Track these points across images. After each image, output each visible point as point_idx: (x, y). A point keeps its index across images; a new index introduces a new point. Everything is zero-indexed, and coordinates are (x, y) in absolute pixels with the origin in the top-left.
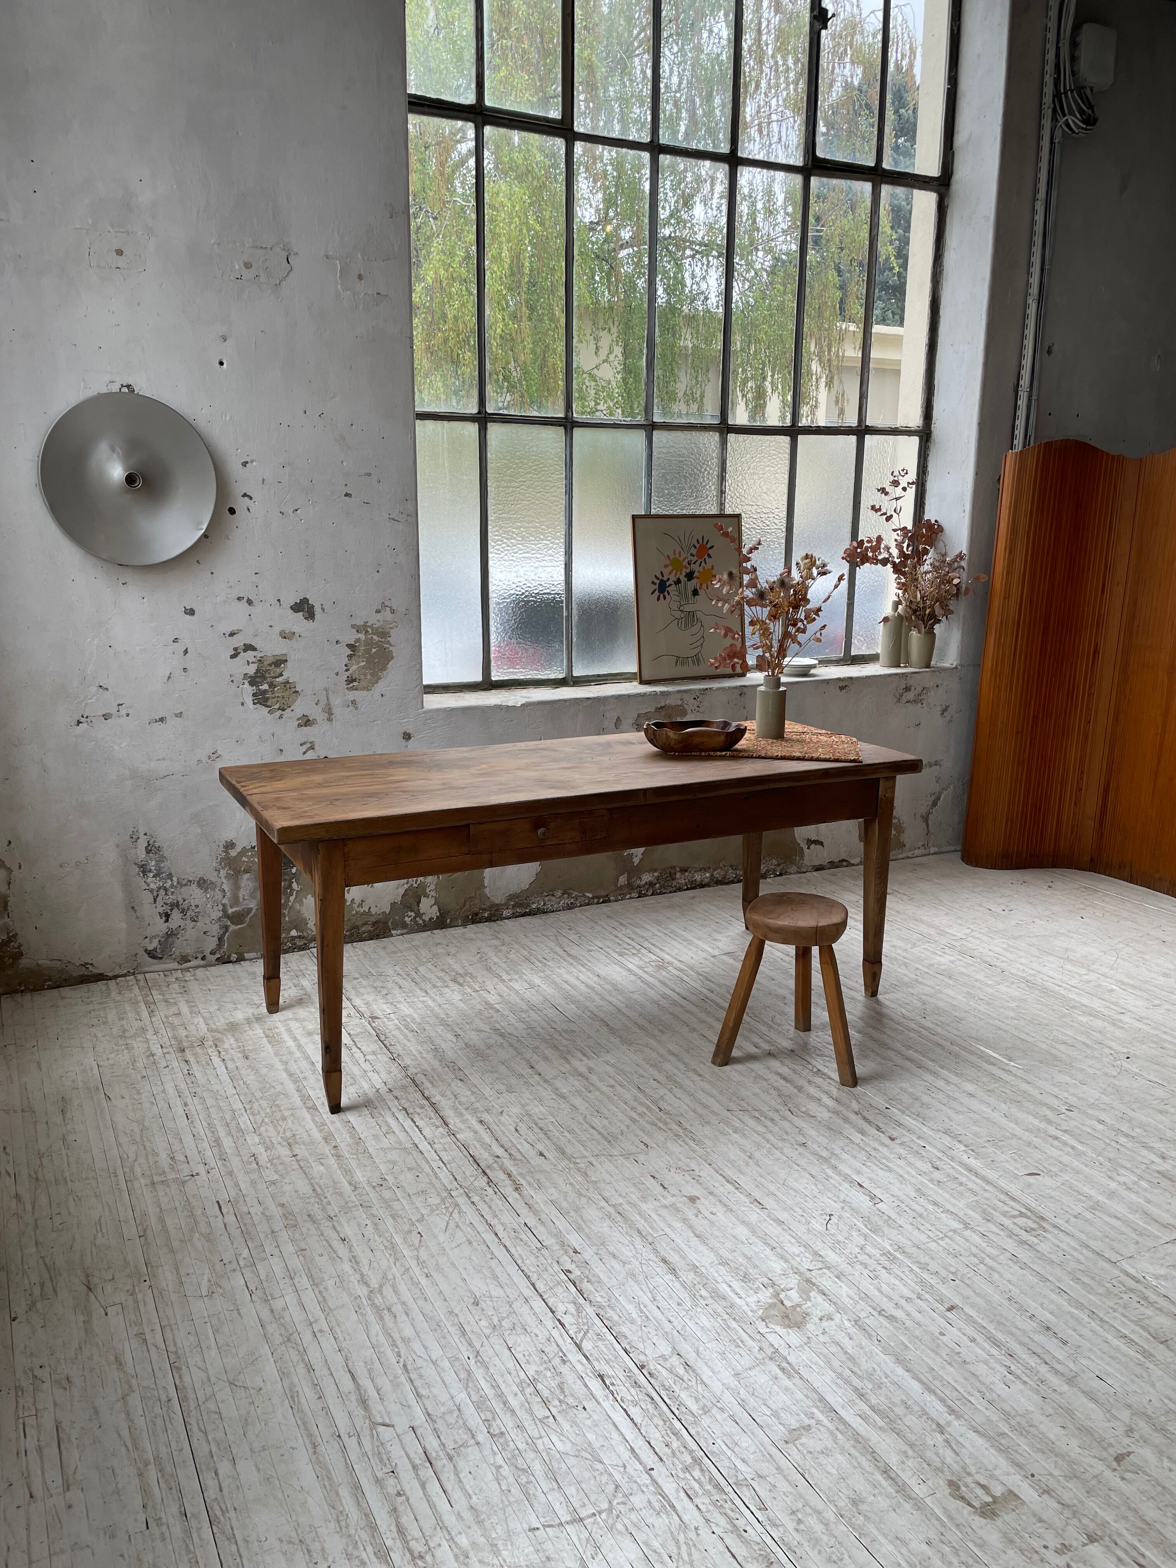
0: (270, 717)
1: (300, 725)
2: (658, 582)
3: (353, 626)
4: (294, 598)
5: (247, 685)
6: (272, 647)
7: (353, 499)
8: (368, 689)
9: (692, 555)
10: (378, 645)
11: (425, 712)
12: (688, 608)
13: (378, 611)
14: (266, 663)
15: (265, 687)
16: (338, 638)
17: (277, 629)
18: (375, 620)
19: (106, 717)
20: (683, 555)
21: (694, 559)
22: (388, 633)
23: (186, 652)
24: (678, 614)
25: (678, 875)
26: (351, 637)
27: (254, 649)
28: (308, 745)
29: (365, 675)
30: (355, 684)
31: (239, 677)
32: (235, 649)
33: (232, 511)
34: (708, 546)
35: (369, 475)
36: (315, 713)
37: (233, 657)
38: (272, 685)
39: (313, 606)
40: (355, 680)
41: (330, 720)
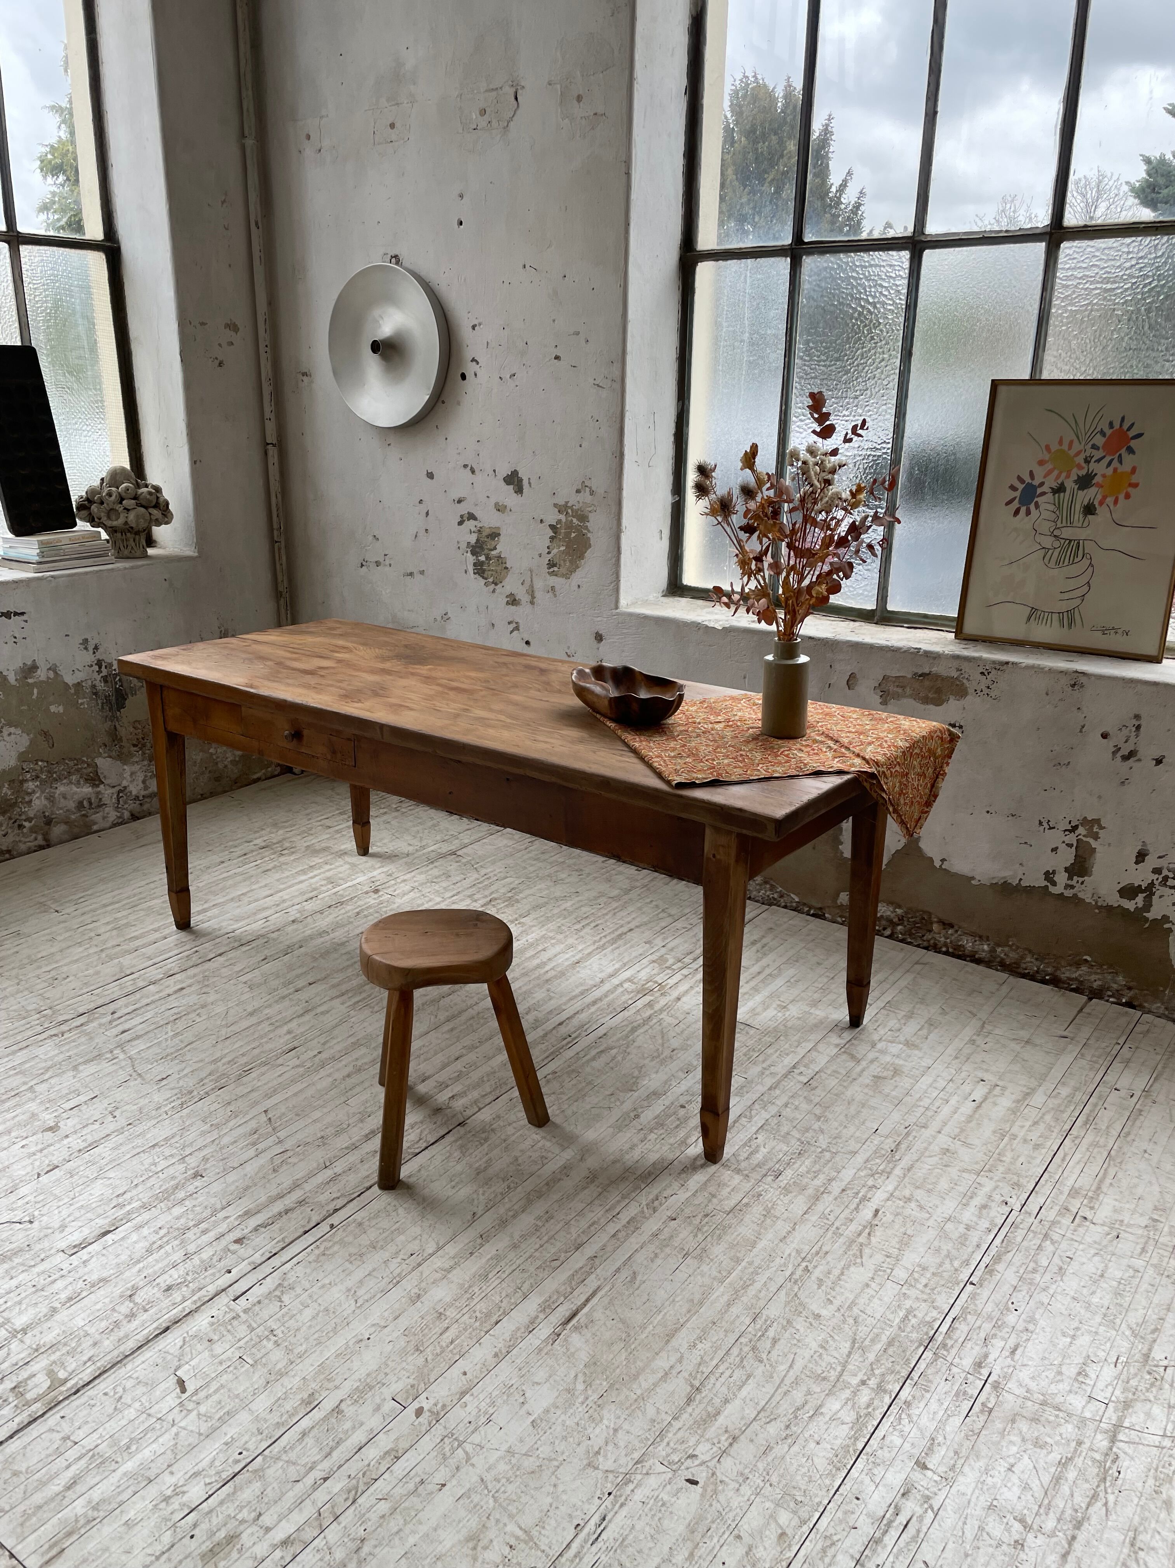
0: (485, 589)
1: (508, 603)
2: (1021, 487)
3: (555, 505)
4: (505, 471)
5: (469, 554)
6: (489, 519)
7: (561, 362)
8: (567, 576)
9: (1094, 447)
10: (578, 529)
11: (618, 614)
12: (1067, 533)
13: (578, 491)
14: (485, 534)
15: (482, 558)
16: (542, 517)
17: (493, 501)
18: (574, 500)
19: (378, 564)
20: (1077, 447)
21: (1098, 454)
22: (587, 517)
23: (427, 514)
24: (1048, 542)
25: (935, 927)
26: (553, 517)
27: (475, 519)
28: (514, 625)
29: (565, 561)
30: (556, 569)
31: (463, 546)
32: (462, 516)
33: (463, 377)
34: (1131, 433)
35: (578, 333)
36: (521, 594)
37: (460, 523)
38: (488, 558)
39: (522, 480)
40: (554, 565)
41: (532, 603)
